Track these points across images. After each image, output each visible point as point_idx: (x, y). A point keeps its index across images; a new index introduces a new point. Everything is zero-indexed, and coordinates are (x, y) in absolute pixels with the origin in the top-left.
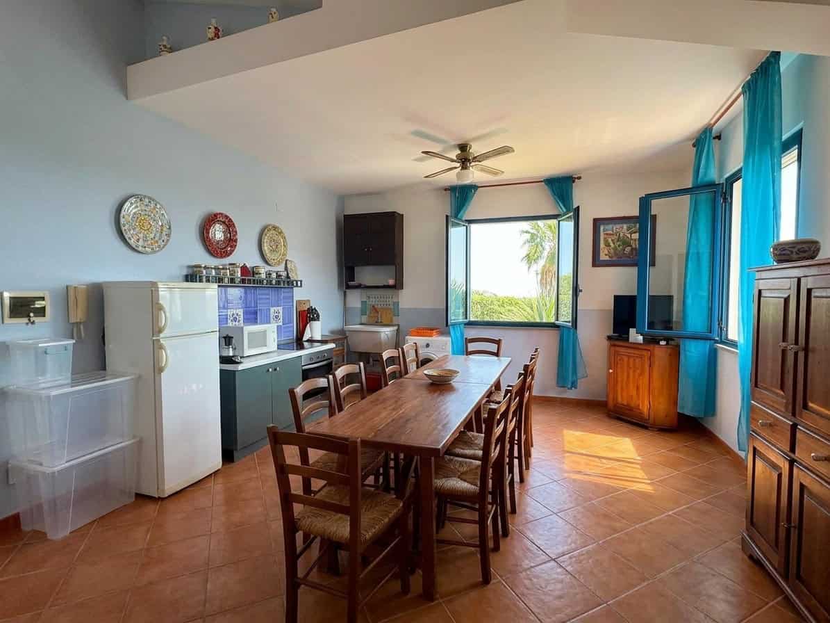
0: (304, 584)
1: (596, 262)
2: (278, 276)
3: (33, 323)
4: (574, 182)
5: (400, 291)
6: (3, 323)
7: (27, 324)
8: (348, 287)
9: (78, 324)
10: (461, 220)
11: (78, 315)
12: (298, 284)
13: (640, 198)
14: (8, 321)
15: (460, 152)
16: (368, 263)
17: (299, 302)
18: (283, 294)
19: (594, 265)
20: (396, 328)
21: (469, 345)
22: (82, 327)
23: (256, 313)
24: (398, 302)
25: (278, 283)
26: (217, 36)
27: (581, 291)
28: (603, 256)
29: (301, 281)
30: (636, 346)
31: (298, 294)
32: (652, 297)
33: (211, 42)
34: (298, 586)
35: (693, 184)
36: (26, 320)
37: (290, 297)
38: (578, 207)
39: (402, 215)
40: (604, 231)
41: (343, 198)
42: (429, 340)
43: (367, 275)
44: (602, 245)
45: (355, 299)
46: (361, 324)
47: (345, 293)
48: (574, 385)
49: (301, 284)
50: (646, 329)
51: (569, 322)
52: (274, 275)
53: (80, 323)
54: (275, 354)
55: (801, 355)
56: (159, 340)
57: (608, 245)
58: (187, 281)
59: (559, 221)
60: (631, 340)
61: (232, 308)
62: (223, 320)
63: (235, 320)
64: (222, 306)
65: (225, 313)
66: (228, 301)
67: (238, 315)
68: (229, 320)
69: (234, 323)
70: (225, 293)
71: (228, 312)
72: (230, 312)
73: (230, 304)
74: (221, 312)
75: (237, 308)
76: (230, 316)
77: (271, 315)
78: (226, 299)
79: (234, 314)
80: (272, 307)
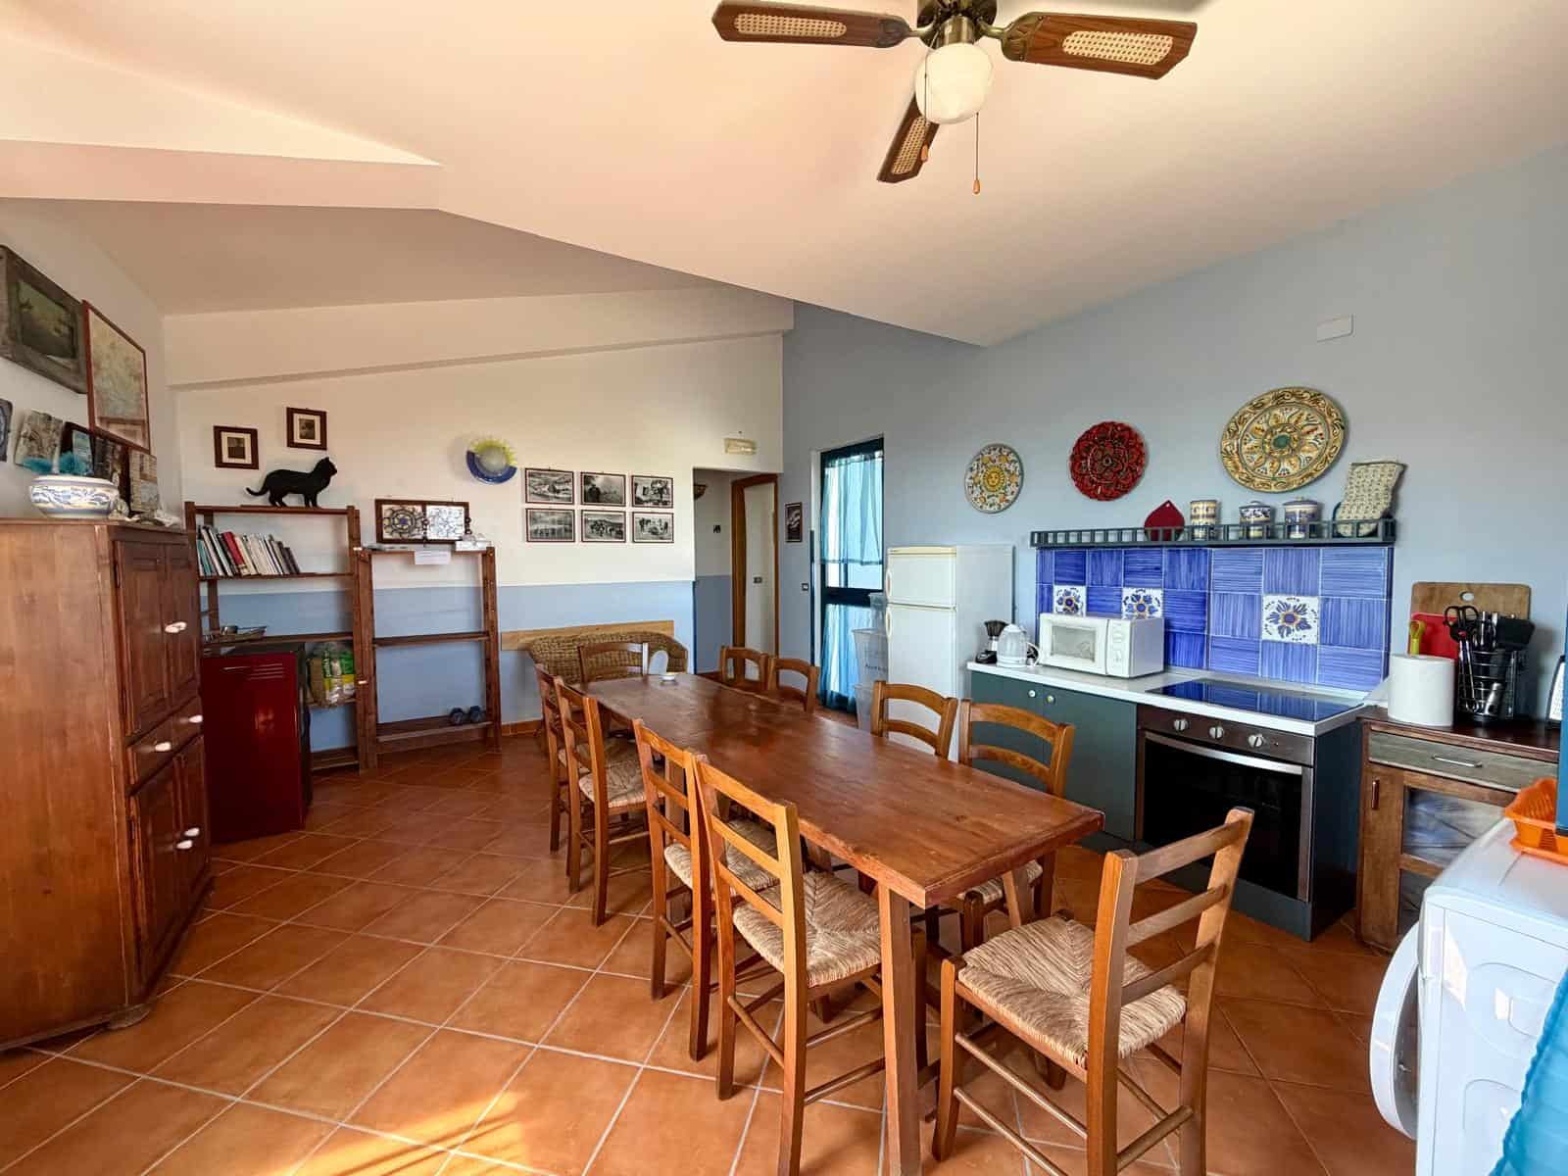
18: (1326, 561)
23: (1205, 603)
37: (1367, 575)
61: (1133, 587)
62: (1110, 604)
63: (1141, 608)
64: (1107, 580)
65: (1115, 593)
66: (1127, 573)
67: (1148, 600)
68: (1124, 608)
69: (1136, 614)
70: (1119, 559)
71: (1121, 591)
72: (1128, 592)
73: (1127, 579)
74: (1105, 590)
75: (1149, 588)
76: (1127, 598)
77: (1266, 613)
78: (1120, 569)
79: (1138, 597)
80: (1270, 592)
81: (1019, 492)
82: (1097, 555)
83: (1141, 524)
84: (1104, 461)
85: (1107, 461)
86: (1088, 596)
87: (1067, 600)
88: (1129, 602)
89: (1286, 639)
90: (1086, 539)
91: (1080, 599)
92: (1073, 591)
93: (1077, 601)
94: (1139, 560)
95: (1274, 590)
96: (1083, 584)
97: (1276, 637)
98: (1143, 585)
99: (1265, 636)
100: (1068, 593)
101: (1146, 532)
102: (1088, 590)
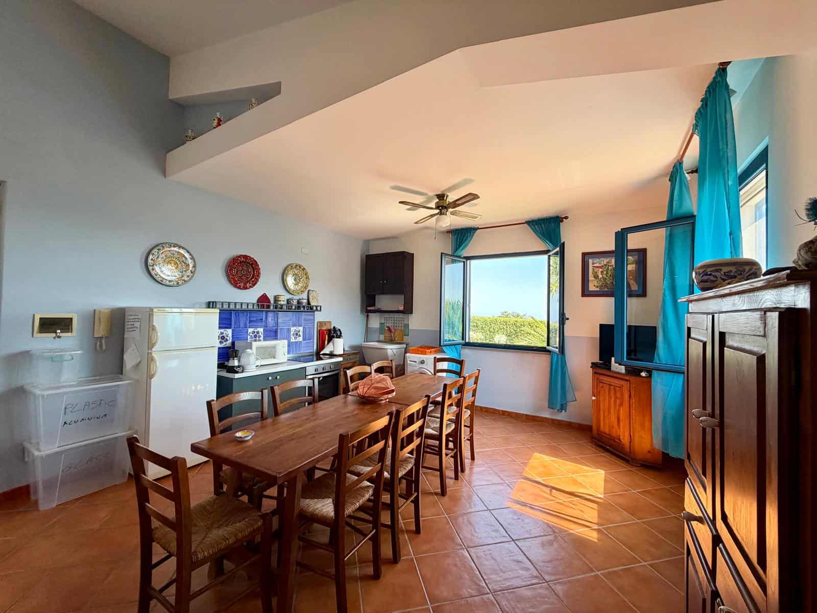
0: (157, 598)
1: (586, 293)
2: (299, 302)
3: (59, 337)
4: (562, 221)
5: (410, 315)
6: (33, 336)
7: (54, 338)
8: (368, 312)
9: (101, 338)
10: (459, 257)
11: (101, 331)
12: (318, 309)
13: (616, 233)
14: (36, 335)
15: (437, 200)
16: (383, 293)
17: (321, 324)
18: (304, 316)
19: (583, 295)
20: (404, 346)
21: (437, 364)
22: (103, 342)
23: (276, 332)
24: (408, 325)
25: (299, 307)
26: (219, 125)
27: (568, 319)
28: (592, 287)
29: (321, 307)
30: (617, 376)
31: (319, 317)
32: (629, 327)
33: (214, 130)
34: (151, 598)
35: (667, 217)
36: (54, 335)
37: (311, 320)
38: (564, 243)
39: (413, 254)
40: (593, 264)
41: (367, 243)
42: (424, 358)
43: (385, 302)
44: (591, 278)
45: (375, 321)
46: (379, 341)
47: (368, 316)
48: (563, 408)
49: (320, 309)
50: (625, 359)
51: (557, 348)
52: (295, 302)
53: (102, 337)
54: (286, 364)
55: (718, 430)
56: (151, 353)
57: (596, 277)
58: (209, 307)
59: (549, 256)
60: (613, 368)
61: (252, 328)
62: (242, 336)
63: (255, 336)
64: (242, 325)
65: (245, 331)
66: (250, 321)
67: (258, 332)
68: (249, 337)
69: (254, 339)
70: (247, 315)
71: (248, 330)
72: (250, 330)
73: (251, 324)
74: (241, 330)
75: (258, 327)
76: (250, 333)
77: (292, 333)
78: (247, 320)
79: (254, 332)
80: (292, 326)
81: (192, 276)
82: (237, 314)
83: (255, 301)
84: (242, 272)
85: (244, 272)
86: (233, 333)
87: (222, 337)
88: (251, 334)
89: (296, 341)
90: (232, 307)
91: (229, 336)
92: (225, 332)
93: (227, 336)
94: (255, 316)
95: (294, 326)
96: (230, 328)
97: (294, 340)
98: (256, 327)
99: (292, 341)
100: (222, 333)
101: (258, 305)
102: (233, 330)
